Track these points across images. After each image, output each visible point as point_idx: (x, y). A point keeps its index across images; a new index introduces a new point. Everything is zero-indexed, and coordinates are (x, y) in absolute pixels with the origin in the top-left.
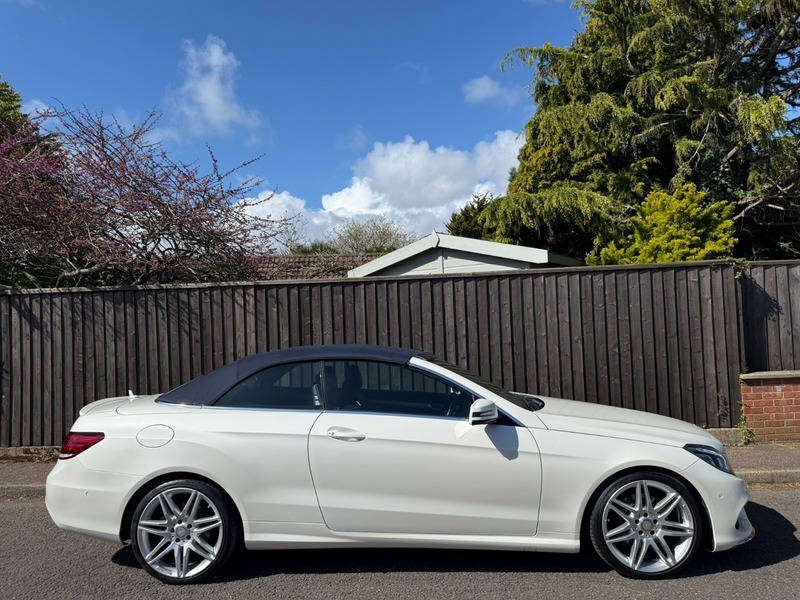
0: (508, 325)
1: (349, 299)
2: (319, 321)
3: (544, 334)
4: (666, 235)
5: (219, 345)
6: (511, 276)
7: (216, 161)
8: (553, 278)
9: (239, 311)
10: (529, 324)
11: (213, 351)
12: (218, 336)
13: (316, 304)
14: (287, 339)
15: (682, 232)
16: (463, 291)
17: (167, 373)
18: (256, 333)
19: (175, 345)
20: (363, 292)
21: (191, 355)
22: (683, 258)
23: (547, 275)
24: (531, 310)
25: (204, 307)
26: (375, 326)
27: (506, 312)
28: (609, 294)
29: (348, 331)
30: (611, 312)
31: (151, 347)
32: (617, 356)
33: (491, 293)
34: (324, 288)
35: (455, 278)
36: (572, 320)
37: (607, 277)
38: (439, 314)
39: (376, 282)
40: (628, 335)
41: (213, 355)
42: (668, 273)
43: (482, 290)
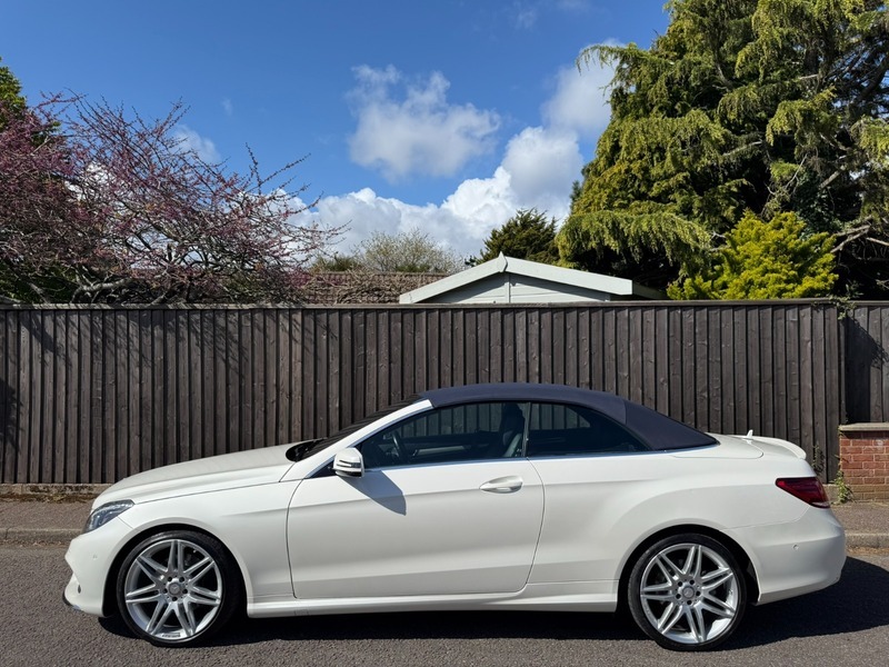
0: (586, 363)
1: (409, 327)
2: (374, 352)
3: (626, 374)
4: (760, 269)
5: (259, 375)
6: (592, 309)
7: (256, 164)
8: (639, 311)
9: (284, 337)
10: (610, 363)
11: (253, 382)
12: (259, 366)
13: (371, 332)
14: (337, 370)
15: (778, 265)
16: (537, 323)
17: (199, 404)
18: (302, 363)
19: (209, 373)
20: (424, 320)
21: (227, 385)
22: (779, 295)
23: (632, 308)
24: (613, 347)
25: (244, 332)
26: (437, 359)
27: (585, 348)
28: (700, 333)
29: (406, 364)
30: (702, 352)
31: (181, 375)
32: (706, 402)
33: (568, 327)
34: (381, 315)
35: (529, 309)
36: (658, 359)
37: (698, 313)
38: (509, 348)
39: (439, 310)
40: (719, 379)
41: (253, 386)
42: (765, 311)
43: (559, 322)
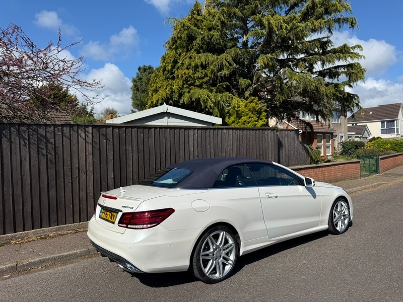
1: (146, 136)
2: (130, 148)
4: (248, 116)
5: (68, 162)
8: (228, 130)
9: (81, 141)
10: (220, 150)
11: (64, 167)
12: (67, 157)
13: (129, 138)
14: (112, 158)
15: (253, 116)
16: (196, 135)
17: (29, 182)
18: (93, 154)
19: (35, 162)
20: (153, 132)
21: (47, 169)
22: (255, 126)
23: (225, 129)
24: (221, 143)
25: (57, 137)
26: (159, 151)
27: (212, 145)
28: (244, 139)
29: (145, 153)
30: (245, 145)
31: (14, 165)
33: (207, 136)
35: (194, 128)
38: (187, 145)
40: (249, 155)
41: (64, 169)
43: (204, 134)
